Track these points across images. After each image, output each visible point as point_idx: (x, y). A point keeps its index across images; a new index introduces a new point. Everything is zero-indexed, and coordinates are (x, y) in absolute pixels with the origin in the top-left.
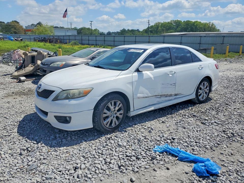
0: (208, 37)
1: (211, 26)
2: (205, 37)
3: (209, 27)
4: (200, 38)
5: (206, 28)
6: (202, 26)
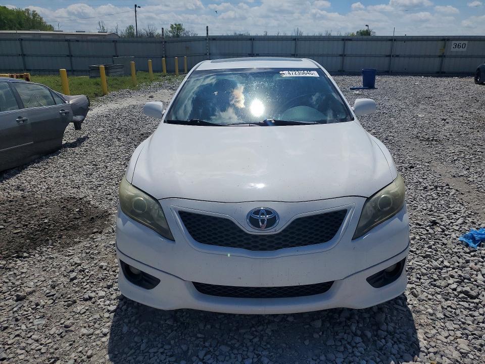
0: (83, 41)
1: (31, 17)
2: (77, 41)
3: (28, 19)
4: (66, 43)
5: (23, 20)
6: (12, 17)
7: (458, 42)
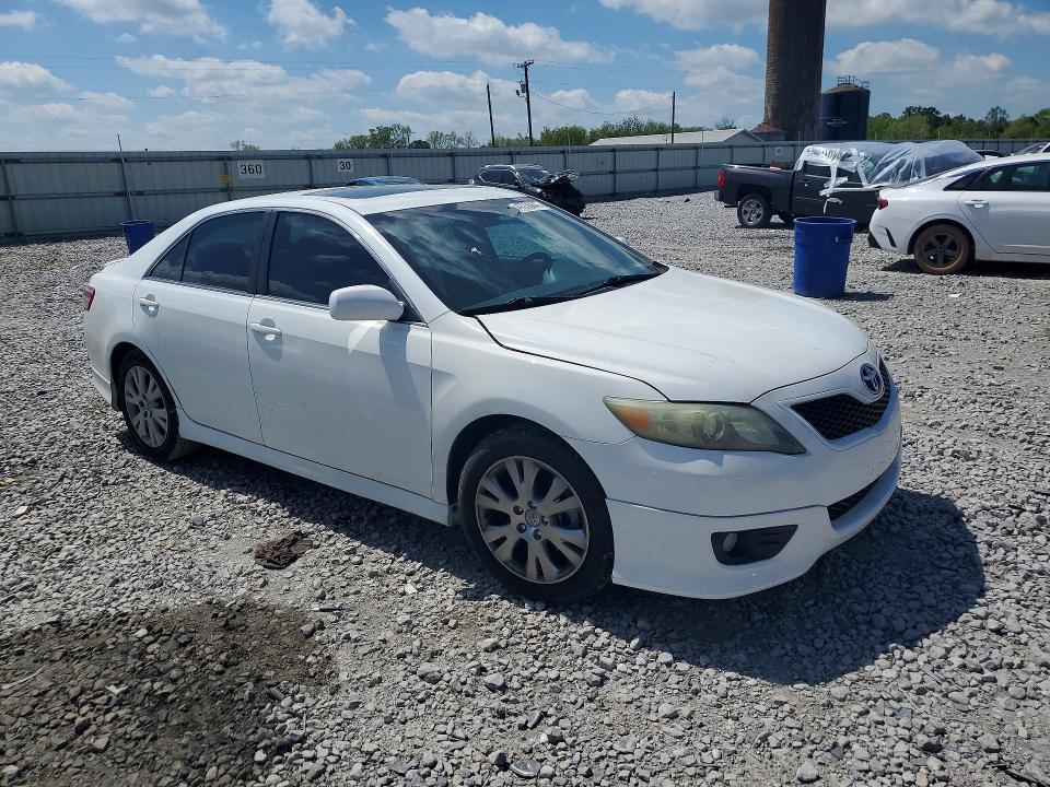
7: (247, 163)
